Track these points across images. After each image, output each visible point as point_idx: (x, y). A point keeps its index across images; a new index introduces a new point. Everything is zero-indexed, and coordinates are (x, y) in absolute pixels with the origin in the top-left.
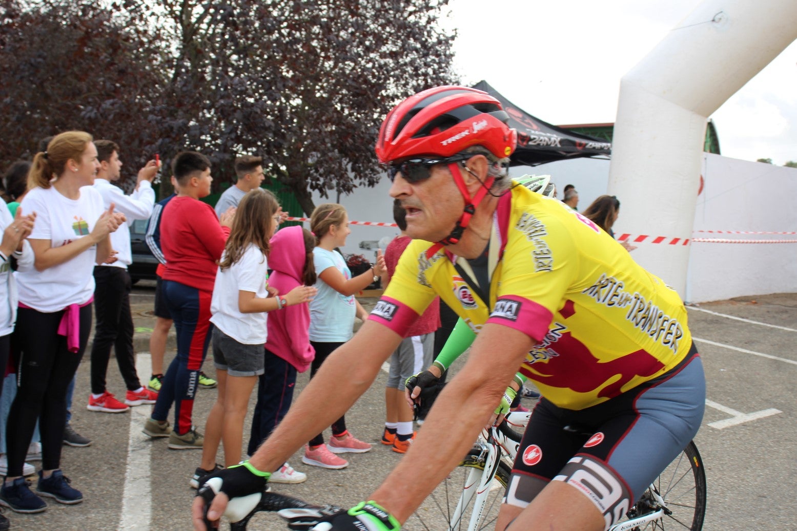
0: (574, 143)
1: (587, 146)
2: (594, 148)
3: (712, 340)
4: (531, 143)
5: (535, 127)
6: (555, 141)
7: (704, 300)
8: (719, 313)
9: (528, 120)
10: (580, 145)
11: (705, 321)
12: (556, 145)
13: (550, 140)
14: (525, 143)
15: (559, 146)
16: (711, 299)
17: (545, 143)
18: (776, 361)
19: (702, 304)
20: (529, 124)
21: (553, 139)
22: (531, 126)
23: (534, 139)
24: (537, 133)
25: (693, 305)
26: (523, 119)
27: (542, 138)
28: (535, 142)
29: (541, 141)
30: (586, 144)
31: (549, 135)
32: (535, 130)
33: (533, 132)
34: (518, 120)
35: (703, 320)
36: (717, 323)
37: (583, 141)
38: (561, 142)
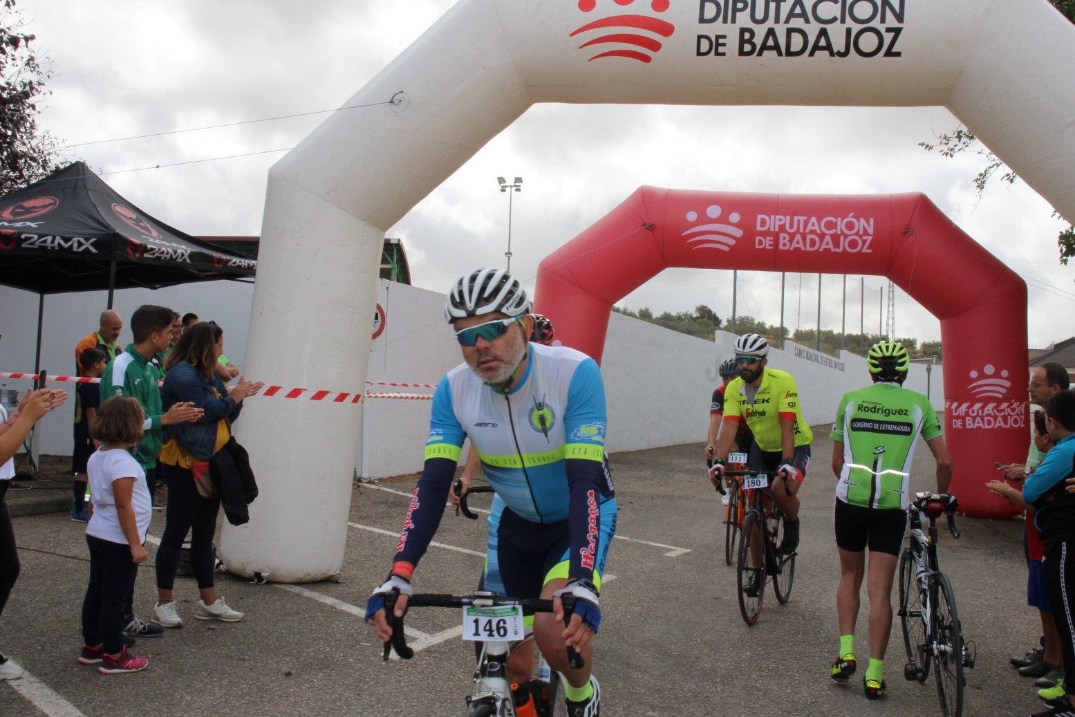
0: (210, 259)
1: (230, 264)
2: (239, 266)
3: (392, 530)
4: (146, 255)
5: (155, 233)
6: (183, 255)
7: (385, 475)
8: (403, 492)
9: (145, 223)
10: (220, 261)
11: (386, 503)
12: (185, 260)
13: (175, 252)
14: (137, 255)
15: (188, 261)
16: (394, 474)
17: (168, 257)
18: (470, 556)
19: (382, 480)
20: (146, 228)
21: (179, 251)
22: (150, 232)
23: (152, 249)
24: (157, 241)
25: (370, 482)
26: (137, 221)
27: (163, 249)
28: (153, 254)
29: (163, 252)
30: (228, 261)
31: (174, 245)
32: (155, 239)
33: (151, 240)
34: (130, 223)
35: (383, 503)
36: (399, 506)
37: (224, 257)
38: (192, 256)
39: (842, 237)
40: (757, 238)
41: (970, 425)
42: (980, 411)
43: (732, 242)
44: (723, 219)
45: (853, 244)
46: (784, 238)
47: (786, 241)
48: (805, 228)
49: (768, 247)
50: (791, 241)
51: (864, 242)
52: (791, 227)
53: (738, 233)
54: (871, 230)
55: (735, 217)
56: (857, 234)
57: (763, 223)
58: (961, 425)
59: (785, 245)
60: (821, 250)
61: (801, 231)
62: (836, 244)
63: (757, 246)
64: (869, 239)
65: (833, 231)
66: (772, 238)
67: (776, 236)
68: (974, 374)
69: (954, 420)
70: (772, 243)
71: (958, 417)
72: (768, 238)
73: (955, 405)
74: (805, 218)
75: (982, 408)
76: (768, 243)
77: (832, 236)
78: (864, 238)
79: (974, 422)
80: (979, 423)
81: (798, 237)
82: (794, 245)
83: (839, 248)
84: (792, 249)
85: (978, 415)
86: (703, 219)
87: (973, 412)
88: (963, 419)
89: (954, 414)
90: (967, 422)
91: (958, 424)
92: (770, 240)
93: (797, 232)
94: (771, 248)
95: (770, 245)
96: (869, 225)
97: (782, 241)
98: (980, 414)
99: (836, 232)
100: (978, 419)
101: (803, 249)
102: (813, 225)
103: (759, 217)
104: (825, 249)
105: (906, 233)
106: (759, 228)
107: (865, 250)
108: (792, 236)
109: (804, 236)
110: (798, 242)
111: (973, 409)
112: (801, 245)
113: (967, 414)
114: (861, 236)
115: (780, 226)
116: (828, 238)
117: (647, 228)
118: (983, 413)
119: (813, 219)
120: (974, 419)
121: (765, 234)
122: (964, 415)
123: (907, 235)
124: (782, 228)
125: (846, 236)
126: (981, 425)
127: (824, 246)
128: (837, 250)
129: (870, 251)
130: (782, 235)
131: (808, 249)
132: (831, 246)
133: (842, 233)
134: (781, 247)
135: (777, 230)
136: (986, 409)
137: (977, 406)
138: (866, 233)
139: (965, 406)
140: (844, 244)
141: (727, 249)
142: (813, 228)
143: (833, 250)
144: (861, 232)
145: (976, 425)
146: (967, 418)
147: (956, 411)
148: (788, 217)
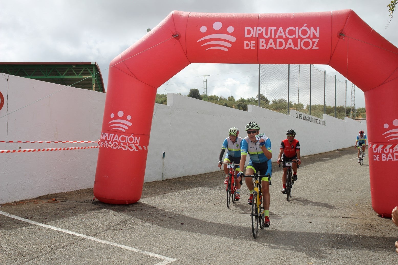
39: (299, 40)
40: (245, 42)
41: (384, 159)
42: (391, 149)
43: (229, 45)
44: (223, 31)
45: (307, 44)
46: (262, 42)
47: (264, 44)
48: (275, 34)
49: (252, 48)
50: (267, 43)
51: (314, 42)
52: (267, 34)
53: (233, 39)
54: (318, 35)
55: (231, 29)
56: (309, 37)
57: (249, 32)
58: (378, 159)
59: (263, 46)
60: (286, 48)
61: (273, 36)
62: (296, 45)
63: (245, 48)
64: (317, 40)
65: (294, 36)
66: (254, 42)
67: (257, 40)
68: (386, 126)
69: (374, 156)
70: (254, 45)
71: (377, 154)
72: (252, 42)
73: (374, 146)
74: (276, 28)
75: (392, 148)
76: (252, 45)
77: (292, 39)
78: (314, 40)
79: (387, 157)
80: (390, 157)
81: (271, 41)
82: (269, 46)
83: (297, 47)
84: (267, 48)
85: (389, 152)
86: (211, 31)
87: (386, 150)
88: (380, 155)
89: (374, 152)
90: (383, 157)
91: (377, 158)
92: (253, 43)
93: (271, 37)
94: (254, 48)
95: (253, 47)
96: (316, 31)
97: (261, 44)
98: (391, 152)
99: (296, 37)
100: (390, 155)
101: (275, 48)
102: (281, 32)
103: (246, 28)
104: (288, 48)
105: (341, 36)
106: (246, 36)
107: (314, 48)
108: (267, 40)
109: (275, 40)
110: (271, 44)
111: (386, 148)
112: (273, 46)
113: (382, 151)
114: (311, 39)
115: (259, 34)
116: (290, 41)
117: (175, 38)
118: (393, 151)
119: (281, 29)
120: (387, 155)
121: (250, 39)
122: (380, 152)
123: (341, 37)
124: (261, 35)
125: (302, 39)
126: (392, 158)
127: (288, 46)
128: (296, 48)
129: (317, 48)
130: (261, 40)
131: (278, 48)
132: (292, 46)
133: (299, 37)
134: (261, 48)
135: (257, 36)
136: (395, 148)
137: (389, 146)
138: (315, 37)
139: (381, 146)
140: (301, 44)
141: (226, 50)
142: (281, 35)
143: (294, 48)
144: (312, 36)
145: (388, 158)
146: (383, 154)
147: (375, 150)
148: (265, 28)
